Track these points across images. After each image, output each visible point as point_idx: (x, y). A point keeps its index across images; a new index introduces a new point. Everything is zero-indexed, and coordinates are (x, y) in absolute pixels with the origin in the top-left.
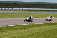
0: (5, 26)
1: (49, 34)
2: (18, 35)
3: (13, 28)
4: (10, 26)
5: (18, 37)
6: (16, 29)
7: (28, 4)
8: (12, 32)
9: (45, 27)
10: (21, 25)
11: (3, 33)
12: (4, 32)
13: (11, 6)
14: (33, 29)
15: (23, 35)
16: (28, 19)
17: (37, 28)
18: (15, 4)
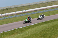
1: (47, 33)
3: (10, 34)
4: (6, 32)
6: (13, 34)
7: (20, 7)
9: (42, 26)
10: (17, 29)
13: (4, 11)
14: (29, 30)
17: (34, 29)
18: (7, 9)
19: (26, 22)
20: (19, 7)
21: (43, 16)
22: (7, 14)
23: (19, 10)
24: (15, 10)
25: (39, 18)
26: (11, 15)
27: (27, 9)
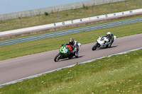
0: (71, 66)
2: (108, 83)
3: (93, 68)
5: (109, 86)
6: (100, 69)
8: (92, 76)
11: (71, 83)
12: (71, 80)
13: (77, 14)
15: (121, 81)
16: (65, 50)
18: (85, 8)
19: (63, 56)
20: (115, 3)
21: (110, 37)
22: (85, 20)
23: (116, 10)
24: (105, 10)
25: (98, 44)
26: (94, 22)
27: (135, 7)
